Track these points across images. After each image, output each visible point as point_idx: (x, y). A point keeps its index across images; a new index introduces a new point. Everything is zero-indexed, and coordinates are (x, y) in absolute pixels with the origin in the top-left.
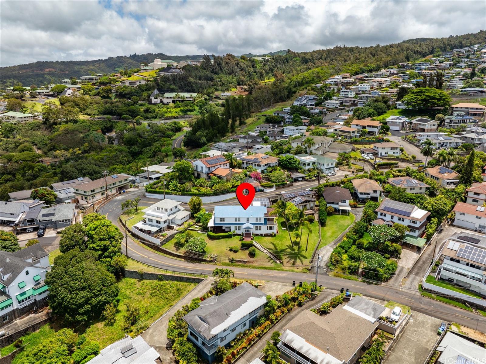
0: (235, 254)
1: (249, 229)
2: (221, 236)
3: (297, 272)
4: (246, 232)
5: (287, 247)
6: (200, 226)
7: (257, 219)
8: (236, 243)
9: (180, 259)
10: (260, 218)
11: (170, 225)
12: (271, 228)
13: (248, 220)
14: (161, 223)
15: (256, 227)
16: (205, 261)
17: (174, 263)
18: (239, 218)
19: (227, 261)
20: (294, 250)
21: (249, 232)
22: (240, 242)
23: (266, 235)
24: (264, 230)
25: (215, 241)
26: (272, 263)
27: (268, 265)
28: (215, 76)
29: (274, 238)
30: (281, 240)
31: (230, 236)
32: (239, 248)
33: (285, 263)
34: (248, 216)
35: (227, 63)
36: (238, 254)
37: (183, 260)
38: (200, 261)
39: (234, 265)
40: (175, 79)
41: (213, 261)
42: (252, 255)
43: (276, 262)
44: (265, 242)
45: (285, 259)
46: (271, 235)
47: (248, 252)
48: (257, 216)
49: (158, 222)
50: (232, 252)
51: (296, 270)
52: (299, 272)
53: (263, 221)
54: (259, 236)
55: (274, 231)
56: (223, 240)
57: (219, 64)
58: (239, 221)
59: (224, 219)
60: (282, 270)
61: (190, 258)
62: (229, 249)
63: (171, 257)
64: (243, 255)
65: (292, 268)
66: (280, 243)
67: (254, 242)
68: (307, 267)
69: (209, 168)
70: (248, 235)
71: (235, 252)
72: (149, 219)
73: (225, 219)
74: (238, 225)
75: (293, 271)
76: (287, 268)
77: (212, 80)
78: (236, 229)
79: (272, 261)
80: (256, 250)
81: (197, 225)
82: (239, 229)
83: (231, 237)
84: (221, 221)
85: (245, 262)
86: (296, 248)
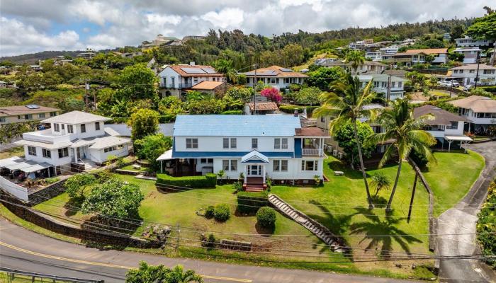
0: (219, 226)
1: (258, 164)
2: (187, 182)
3: (399, 278)
4: (251, 175)
5: (356, 211)
6: (143, 165)
7: (277, 141)
8: (225, 198)
9: (69, 238)
10: (285, 141)
11: (76, 162)
12: (310, 166)
13: (255, 146)
14: (52, 153)
15: (276, 162)
16: (136, 244)
17: (47, 248)
18: (234, 140)
19: (197, 245)
20: (375, 219)
21: (258, 175)
22: (235, 197)
23: (300, 183)
24: (295, 169)
25: (173, 194)
26: (322, 251)
27: (313, 256)
28: (221, 52)
29: (321, 189)
30: (337, 195)
31: (210, 184)
32: (232, 211)
33: (358, 252)
34: (254, 134)
35: (234, 39)
36: (227, 224)
37: (78, 240)
38: (122, 244)
39: (215, 257)
40: (176, 50)
41: (156, 244)
42: (267, 227)
43: (333, 250)
44: (298, 197)
45: (357, 241)
46: (312, 183)
47: (254, 220)
48: (277, 134)
49: (47, 153)
50: (213, 220)
51: (395, 271)
52: (406, 278)
53: (291, 148)
54: (283, 184)
55: (320, 173)
56: (193, 193)
57: (226, 40)
58: (234, 146)
59: (196, 141)
60: (356, 272)
61: (95, 235)
62: (203, 213)
63: (48, 232)
64: (242, 230)
65: (380, 267)
66: (337, 199)
67: (271, 198)
68: (425, 263)
69: (186, 78)
70: (256, 181)
71: (222, 219)
72: (29, 148)
73: (199, 143)
74: (231, 157)
75: (386, 274)
76: (369, 266)
77: (217, 53)
78: (227, 169)
79: (322, 246)
80: (278, 215)
81: (139, 164)
82: (233, 169)
83: (213, 186)
84: (188, 146)
85: (245, 248)
86: (380, 213)
